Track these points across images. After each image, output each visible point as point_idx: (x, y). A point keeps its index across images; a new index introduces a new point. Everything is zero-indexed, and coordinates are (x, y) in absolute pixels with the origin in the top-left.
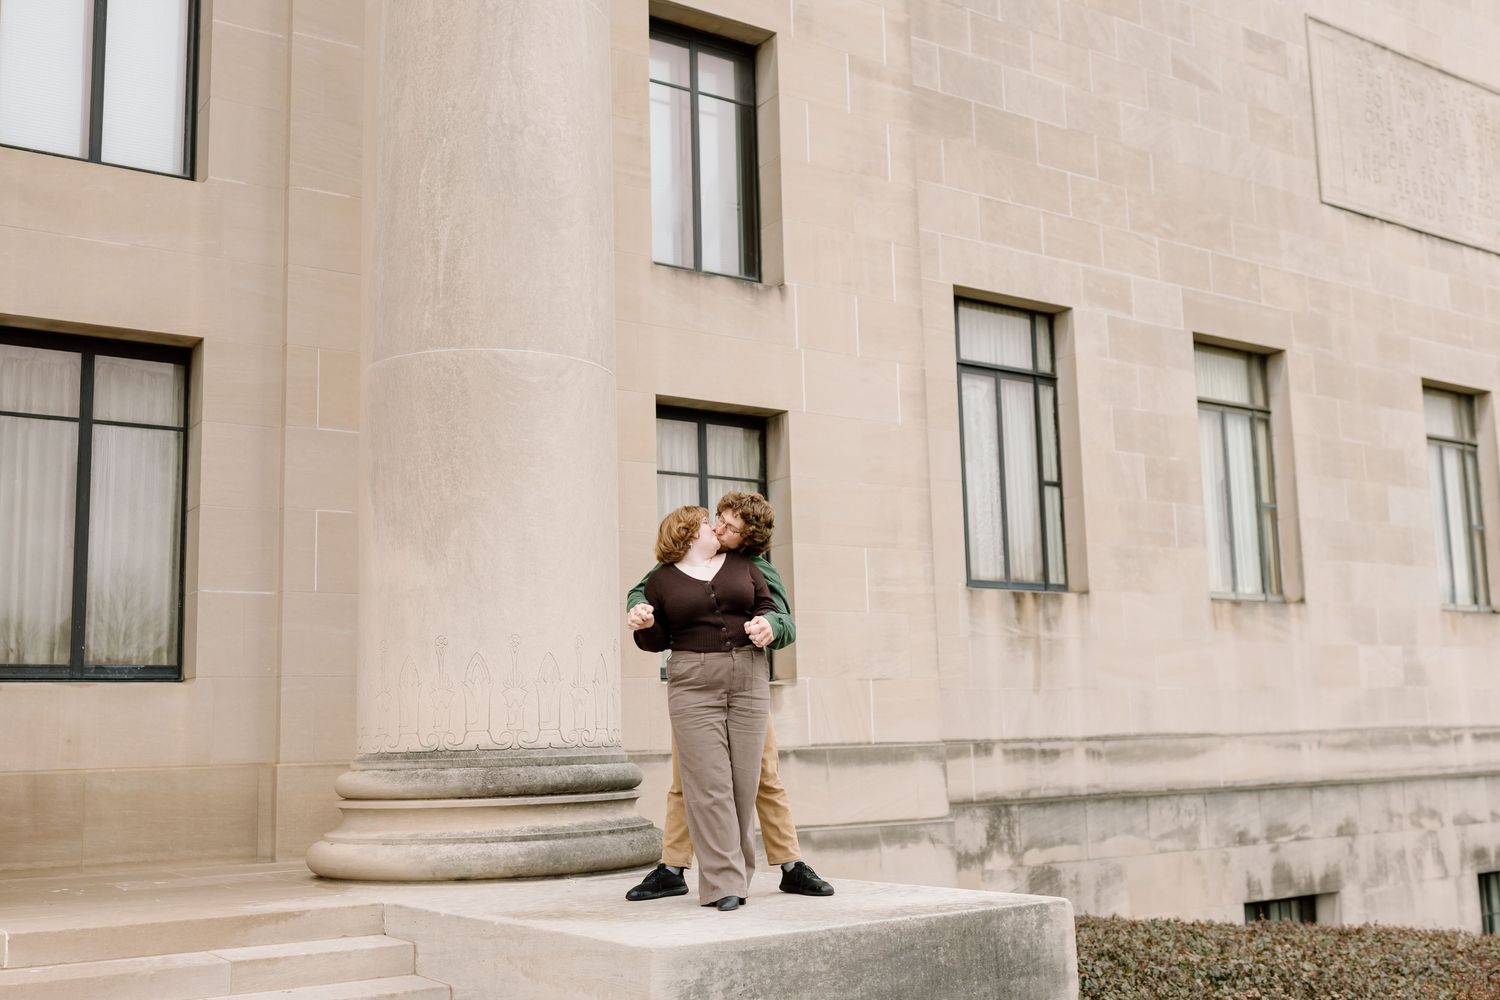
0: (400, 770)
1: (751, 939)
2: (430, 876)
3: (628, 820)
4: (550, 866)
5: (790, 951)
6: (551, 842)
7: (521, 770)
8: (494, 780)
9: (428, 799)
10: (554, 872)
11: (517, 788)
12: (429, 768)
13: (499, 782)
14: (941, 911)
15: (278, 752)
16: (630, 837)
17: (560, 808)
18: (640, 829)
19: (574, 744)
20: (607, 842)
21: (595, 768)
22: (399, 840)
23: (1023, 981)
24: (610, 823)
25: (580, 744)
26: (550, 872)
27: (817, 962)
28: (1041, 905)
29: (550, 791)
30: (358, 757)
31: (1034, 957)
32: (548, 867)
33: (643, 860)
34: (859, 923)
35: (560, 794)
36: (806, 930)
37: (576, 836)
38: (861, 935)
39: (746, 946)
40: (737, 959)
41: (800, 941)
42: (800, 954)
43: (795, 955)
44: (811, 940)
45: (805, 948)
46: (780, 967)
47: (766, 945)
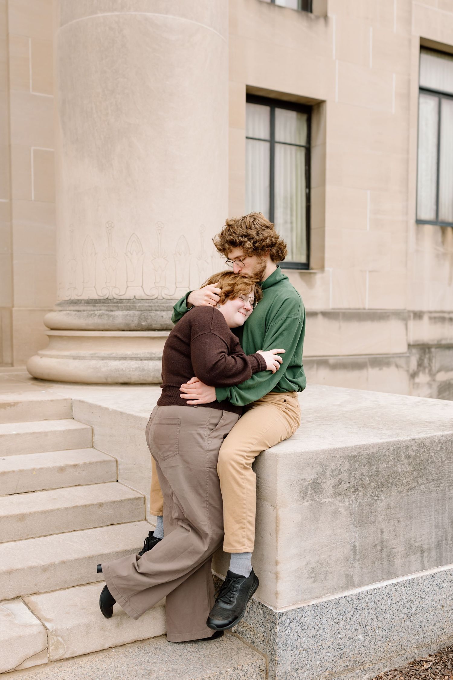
0: (84, 311)
1: (355, 446)
2: (104, 381)
5: (384, 456)
7: (164, 313)
8: (146, 319)
9: (103, 330)
11: (161, 325)
12: (102, 310)
13: (149, 321)
15: (13, 301)
22: (84, 357)
27: (403, 464)
30: (58, 302)
34: (435, 434)
36: (395, 439)
39: (352, 452)
40: (345, 462)
41: (392, 448)
42: (391, 458)
43: (388, 458)
44: (400, 447)
45: (396, 453)
46: (376, 468)
47: (367, 451)
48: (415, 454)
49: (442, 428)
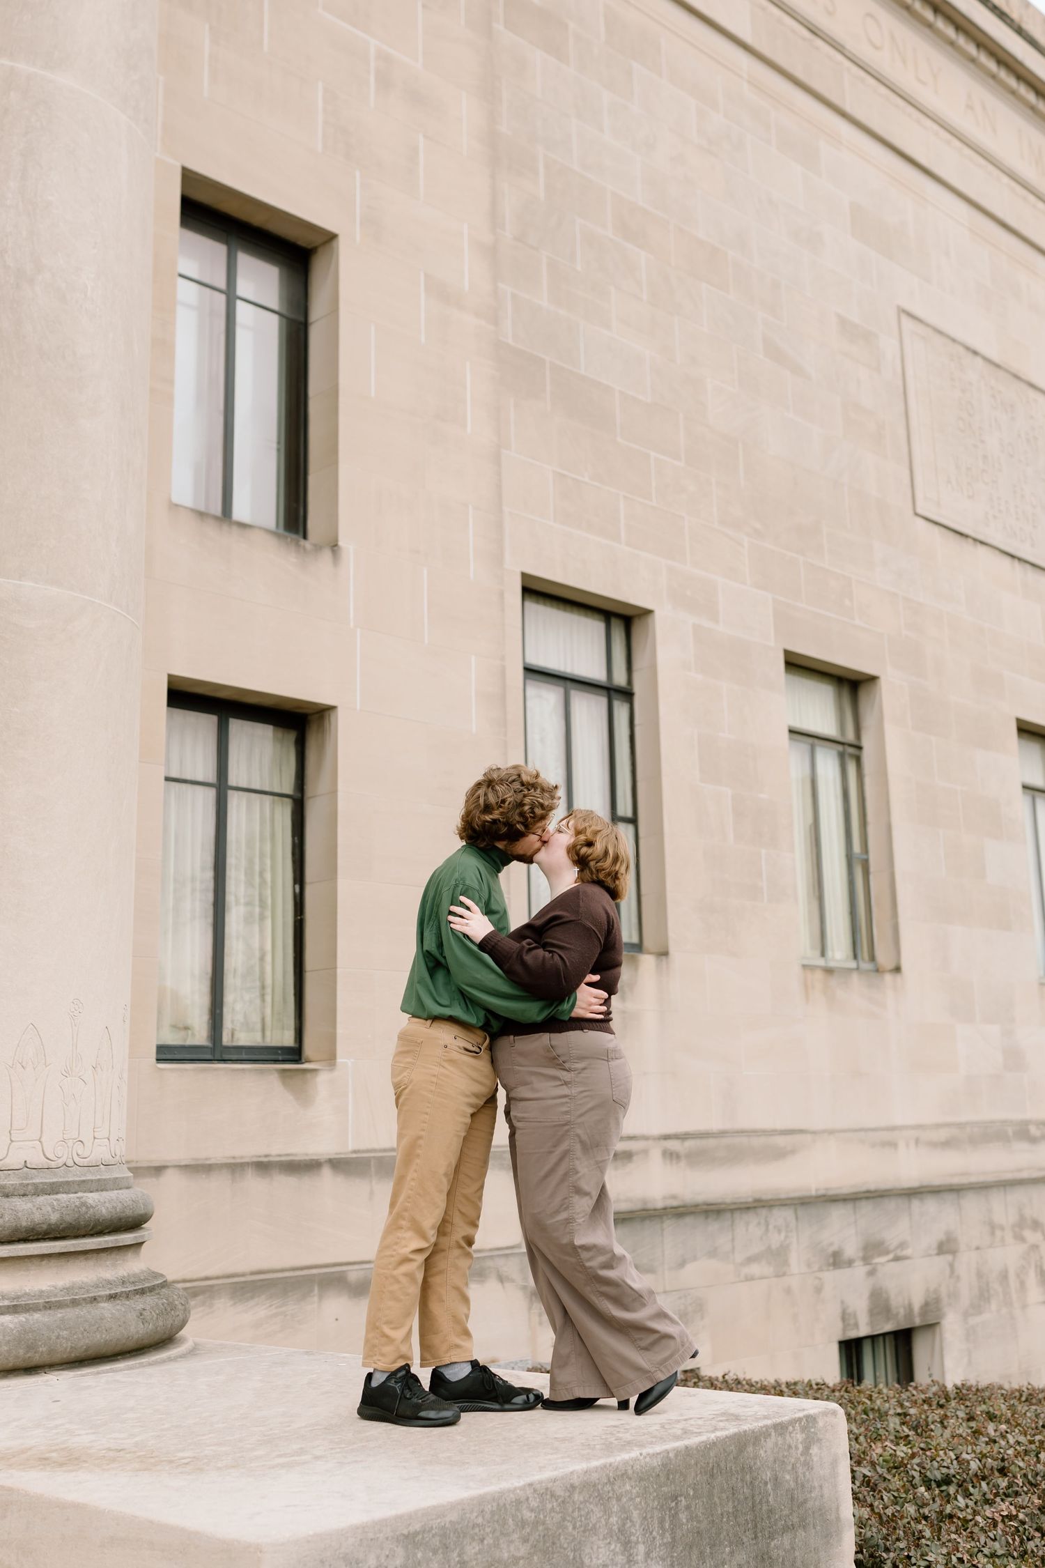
3: (134, 1275)
4: (21, 1355)
5: (474, 1526)
6: (22, 1318)
10: (24, 1365)
14: (677, 1438)
16: (139, 1303)
17: (36, 1262)
18: (151, 1289)
19: (60, 1162)
20: (107, 1315)
21: (92, 1198)
23: (786, 1540)
24: (109, 1282)
25: (70, 1163)
26: (20, 1363)
27: (512, 1542)
28: (808, 1417)
29: (24, 1235)
31: (801, 1499)
32: (17, 1357)
33: (157, 1337)
34: (571, 1469)
35: (38, 1240)
37: (60, 1305)
38: (573, 1487)
39: (409, 1525)
40: (396, 1549)
41: (488, 1508)
42: (488, 1530)
43: (482, 1531)
44: (505, 1505)
45: (496, 1517)
46: (459, 1555)
47: (439, 1521)
48: (536, 1517)
49: (585, 1452)
